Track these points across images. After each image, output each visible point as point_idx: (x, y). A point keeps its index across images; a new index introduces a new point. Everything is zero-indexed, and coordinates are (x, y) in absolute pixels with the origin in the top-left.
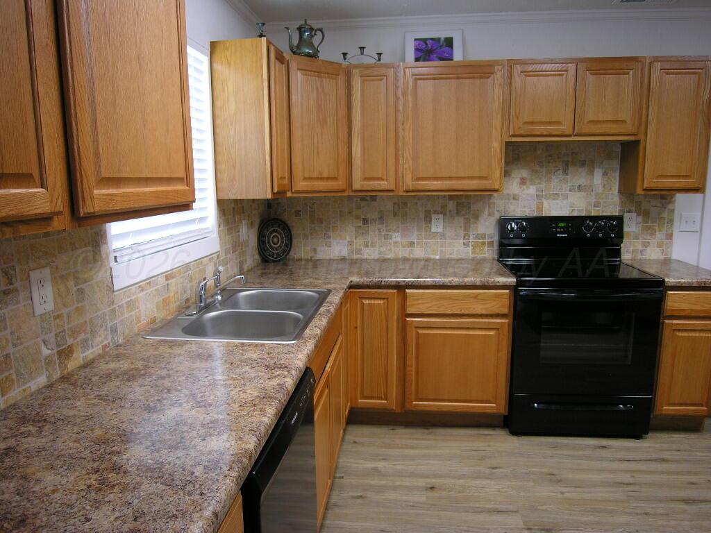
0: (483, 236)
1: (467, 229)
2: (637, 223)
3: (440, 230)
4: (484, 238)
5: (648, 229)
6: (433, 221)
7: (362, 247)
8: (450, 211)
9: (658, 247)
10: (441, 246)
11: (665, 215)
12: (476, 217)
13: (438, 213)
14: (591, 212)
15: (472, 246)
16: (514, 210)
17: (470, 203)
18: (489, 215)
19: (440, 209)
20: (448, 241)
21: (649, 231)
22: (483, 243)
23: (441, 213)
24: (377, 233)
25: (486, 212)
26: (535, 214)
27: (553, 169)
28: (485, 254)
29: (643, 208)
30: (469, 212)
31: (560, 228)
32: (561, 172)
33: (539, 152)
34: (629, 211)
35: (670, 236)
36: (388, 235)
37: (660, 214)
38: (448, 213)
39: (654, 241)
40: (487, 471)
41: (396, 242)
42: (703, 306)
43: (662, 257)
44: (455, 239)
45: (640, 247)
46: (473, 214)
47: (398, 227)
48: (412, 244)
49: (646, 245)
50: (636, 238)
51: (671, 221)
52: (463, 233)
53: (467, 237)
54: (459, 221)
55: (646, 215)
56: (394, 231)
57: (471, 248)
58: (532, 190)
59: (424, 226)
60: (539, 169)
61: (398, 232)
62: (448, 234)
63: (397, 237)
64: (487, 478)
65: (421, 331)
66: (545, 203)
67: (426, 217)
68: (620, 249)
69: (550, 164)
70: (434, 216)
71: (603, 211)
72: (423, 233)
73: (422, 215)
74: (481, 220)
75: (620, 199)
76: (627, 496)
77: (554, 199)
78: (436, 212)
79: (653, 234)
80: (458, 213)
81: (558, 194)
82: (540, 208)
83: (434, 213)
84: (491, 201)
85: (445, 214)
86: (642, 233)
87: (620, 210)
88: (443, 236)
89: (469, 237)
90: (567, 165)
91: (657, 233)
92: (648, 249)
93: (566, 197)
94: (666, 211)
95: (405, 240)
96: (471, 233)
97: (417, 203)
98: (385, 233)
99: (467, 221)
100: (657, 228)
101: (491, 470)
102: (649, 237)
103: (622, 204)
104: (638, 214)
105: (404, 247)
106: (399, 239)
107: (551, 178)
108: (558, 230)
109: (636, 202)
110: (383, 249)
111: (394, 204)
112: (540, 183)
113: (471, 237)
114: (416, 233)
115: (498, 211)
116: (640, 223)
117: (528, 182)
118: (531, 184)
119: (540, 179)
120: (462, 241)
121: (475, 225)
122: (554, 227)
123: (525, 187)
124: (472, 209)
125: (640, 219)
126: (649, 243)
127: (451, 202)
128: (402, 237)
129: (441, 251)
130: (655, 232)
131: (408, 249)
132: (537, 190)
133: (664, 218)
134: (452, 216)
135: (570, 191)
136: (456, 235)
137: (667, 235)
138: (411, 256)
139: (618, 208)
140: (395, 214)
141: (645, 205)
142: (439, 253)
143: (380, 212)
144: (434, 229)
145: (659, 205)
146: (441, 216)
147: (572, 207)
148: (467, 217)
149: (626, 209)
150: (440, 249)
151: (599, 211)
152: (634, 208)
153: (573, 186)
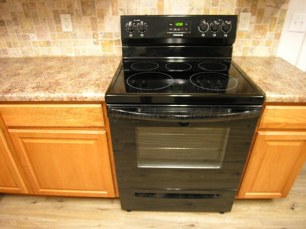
0: (110, 35)
1: (94, 28)
2: (251, 23)
3: (70, 29)
4: (112, 37)
5: (259, 28)
6: (62, 21)
7: (6, 47)
8: (76, 10)
9: (266, 46)
10: (75, 45)
11: (278, 16)
12: (102, 16)
13: (65, 13)
14: (209, 11)
15: (102, 44)
16: (136, 9)
18: (113, 14)
19: (66, 9)
20: (79, 40)
21: (261, 31)
22: (111, 42)
23: (69, 13)
24: (16, 34)
25: (110, 11)
26: (156, 13)
28: (113, 51)
29: (258, 8)
30: (95, 11)
31: (177, 27)
34: (245, 11)
35: (278, 36)
36: (25, 35)
37: (273, 14)
38: (75, 13)
39: (263, 40)
41: (34, 42)
42: (299, 120)
43: (268, 55)
44: (85, 38)
45: (250, 46)
46: (98, 14)
47: (33, 28)
48: (48, 43)
49: (256, 43)
50: (248, 37)
51: (282, 21)
52: (91, 32)
53: (95, 36)
54: (86, 21)
55: (259, 14)
56: (30, 32)
57: (101, 46)
59: (55, 26)
61: (34, 32)
62: (79, 32)
63: (33, 37)
67: (55, 17)
68: (232, 48)
70: (62, 16)
71: (220, 10)
72: (56, 33)
73: (51, 15)
74: (107, 19)
78: (64, 12)
79: (263, 34)
80: (84, 13)
82: (160, 7)
83: (62, 13)
85: (72, 14)
86: (254, 33)
87: (237, 10)
88: (74, 35)
89: (98, 35)
91: (268, 32)
92: (258, 47)
94: (280, 11)
95: (42, 40)
96: (99, 32)
97: (44, 4)
98: (22, 34)
99: (93, 20)
100: (268, 28)
102: (259, 37)
103: (240, 3)
104: (253, 14)
105: (42, 46)
106: (36, 39)
108: (175, 29)
110: (25, 48)
111: (23, 4)
113: (100, 36)
114: (50, 33)
115: (121, 10)
116: (254, 23)
120: (92, 40)
121: (102, 24)
122: (171, 27)
124: (96, 8)
125: (254, 19)
126: (259, 42)
127: (76, 1)
128: (38, 37)
129: (75, 49)
130: (266, 31)
131: (46, 48)
133: (276, 19)
134: (79, 16)
136: (86, 35)
137: (276, 34)
139: (235, 8)
140: (27, 16)
141: (260, 5)
142: (73, 51)
143: (13, 14)
144: (64, 29)
145: (274, 5)
146: (69, 16)
147: (190, 5)
148: (93, 16)
149: (242, 9)
150: (73, 47)
151: (216, 9)
152: (250, 8)
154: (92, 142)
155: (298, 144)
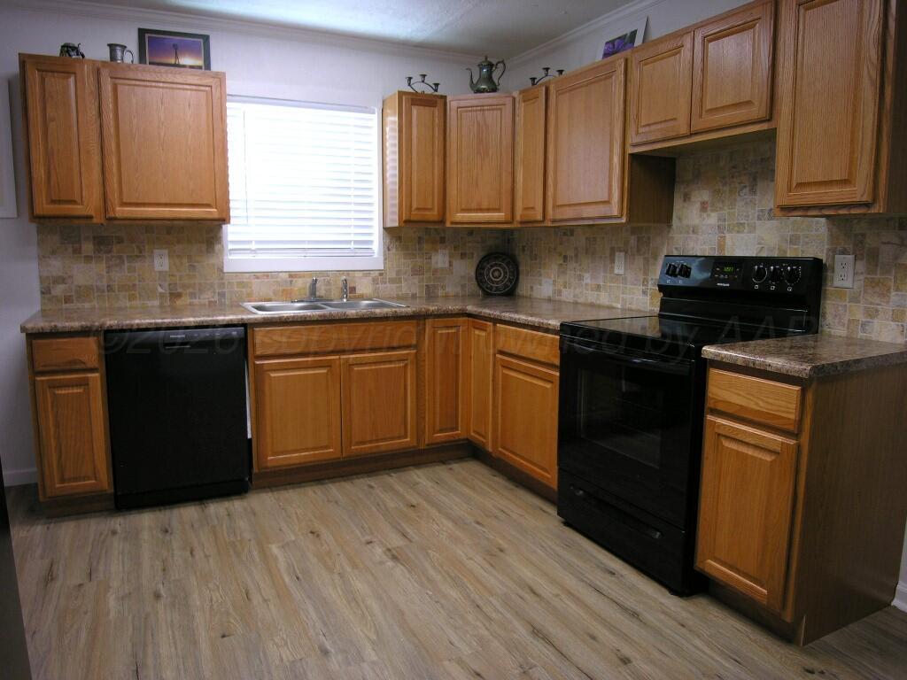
1: (645, 272)
2: (855, 274)
3: (622, 271)
5: (874, 285)
6: (616, 261)
7: (562, 288)
8: (631, 248)
9: (894, 320)
10: (623, 293)
13: (621, 251)
14: (786, 252)
15: (650, 295)
16: (693, 248)
17: (649, 238)
19: (623, 245)
20: (629, 286)
21: (877, 289)
24: (573, 272)
26: (716, 254)
27: (737, 185)
29: (867, 246)
30: (649, 250)
31: (726, 273)
32: (747, 189)
33: (722, 163)
34: (844, 252)
36: (581, 275)
37: (896, 258)
38: (629, 251)
39: (886, 308)
41: (587, 284)
44: (635, 285)
45: (860, 316)
46: (652, 254)
47: (589, 267)
48: (598, 287)
49: (872, 313)
50: (855, 300)
52: (641, 277)
53: (645, 283)
54: (639, 261)
55: (872, 258)
56: (586, 271)
57: (649, 297)
58: (712, 219)
59: (609, 266)
60: (721, 188)
61: (589, 272)
62: (630, 276)
63: (587, 278)
66: (728, 241)
67: (611, 255)
69: (735, 180)
71: (803, 252)
72: (608, 275)
73: (608, 253)
75: (830, 230)
77: (738, 232)
78: (619, 250)
79: (884, 295)
80: (638, 251)
81: (743, 224)
82: (721, 246)
83: (617, 251)
84: (670, 235)
85: (626, 252)
86: (865, 292)
87: (829, 250)
88: (624, 279)
89: (648, 282)
90: (755, 179)
91: (893, 293)
92: (876, 321)
93: (753, 229)
95: (594, 283)
96: (649, 278)
97: (604, 239)
98: (578, 273)
99: (646, 261)
100: (892, 284)
102: (877, 300)
103: (833, 238)
104: (858, 258)
105: (593, 291)
106: (589, 281)
107: (735, 200)
108: (721, 276)
109: (856, 235)
110: (577, 291)
111: (586, 236)
112: (721, 209)
113: (650, 283)
114: (602, 274)
116: (862, 273)
117: (709, 208)
118: (712, 211)
119: (723, 202)
120: (642, 288)
121: (654, 267)
123: (705, 215)
124: (652, 245)
125: (861, 266)
126: (877, 311)
127: (633, 237)
128: (591, 278)
129: (623, 298)
130: (889, 291)
131: (596, 293)
132: (719, 219)
134: (633, 255)
135: (759, 219)
136: (636, 280)
138: (598, 302)
139: (826, 246)
141: (870, 242)
142: (620, 300)
143: (576, 249)
144: (616, 271)
145: (896, 240)
146: (623, 254)
147: (759, 244)
148: (646, 256)
149: (839, 248)
150: (621, 296)
151: (796, 249)
152: (851, 246)
153: (762, 211)
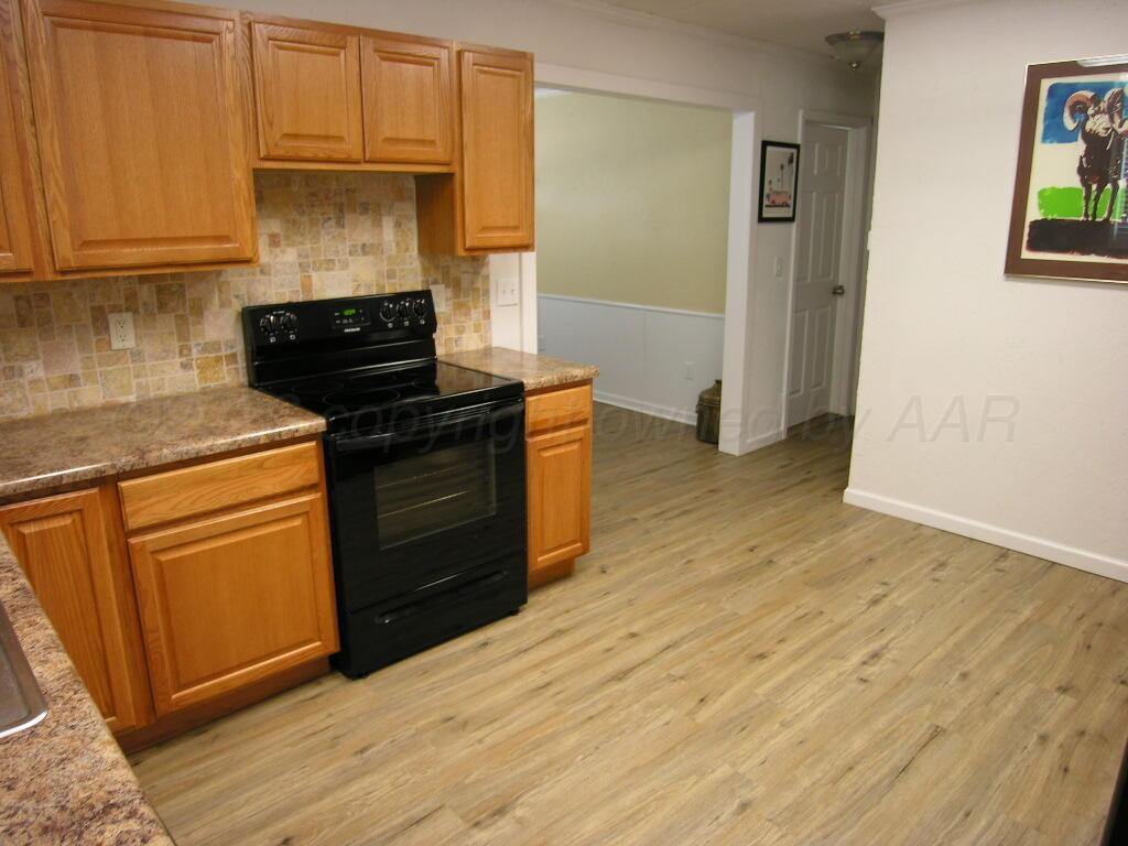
0: (216, 346)
1: (183, 336)
2: (447, 300)
3: (130, 343)
4: (219, 349)
5: (460, 307)
6: (112, 326)
8: (145, 304)
9: (475, 332)
10: (137, 376)
11: (479, 284)
12: (199, 310)
13: (121, 311)
14: (384, 287)
15: (198, 368)
16: (265, 294)
17: (182, 286)
18: (222, 305)
19: (122, 302)
20: (149, 363)
21: (463, 310)
22: (218, 359)
23: (128, 310)
25: (216, 301)
26: (301, 298)
27: (320, 217)
28: (224, 378)
29: (451, 276)
30: (184, 304)
31: (348, 317)
32: (332, 222)
33: (295, 188)
34: (435, 282)
35: (487, 315)
36: (13, 367)
37: (473, 283)
38: (141, 310)
39: (470, 324)
40: (355, 761)
41: (35, 382)
43: (481, 346)
44: (163, 359)
45: (454, 335)
46: (191, 308)
47: (36, 349)
48: (72, 380)
49: (460, 330)
50: (449, 321)
51: (487, 292)
52: (176, 345)
53: (185, 352)
54: (167, 322)
55: (456, 286)
56: (27, 358)
57: (196, 372)
58: (290, 255)
59: (94, 339)
60: (297, 217)
61: (37, 358)
62: (148, 348)
63: (35, 370)
64: (365, 774)
65: (163, 558)
66: (315, 276)
67: (95, 320)
68: (433, 341)
69: (316, 209)
70: (113, 318)
71: (400, 285)
72: (95, 354)
73: (87, 317)
74: (209, 316)
75: (422, 263)
76: (556, 704)
77: (327, 270)
78: (116, 309)
79: (467, 314)
80: (162, 307)
81: (332, 261)
82: (307, 287)
83: (112, 312)
84: (222, 279)
85: (136, 312)
86: (455, 314)
87: (423, 282)
88: (137, 355)
89: (190, 350)
90: (341, 211)
91: (473, 311)
92: (464, 336)
93: (345, 266)
94: (480, 279)
95: (56, 374)
96: (192, 343)
97: (70, 294)
99: (182, 321)
100: (471, 304)
101: (359, 756)
102: (463, 319)
103: (425, 271)
104: (447, 286)
105: (56, 388)
106: (40, 374)
107: (318, 232)
108: (345, 321)
109: (443, 267)
111: (17, 299)
112: (301, 243)
113: (194, 351)
114: (78, 356)
115: (237, 297)
116: (451, 299)
117: (282, 242)
118: (288, 245)
119: (302, 235)
120: (178, 360)
121: (199, 326)
122: (337, 318)
123: (277, 250)
124: (187, 297)
125: (450, 292)
126: (463, 327)
127: (145, 287)
128: (47, 366)
129: (138, 385)
130: (470, 311)
131: (66, 391)
132: (300, 256)
133: (478, 289)
134: (151, 315)
135: (351, 254)
136: (164, 351)
137: (484, 313)
138: (76, 405)
139: (420, 279)
140: (23, 323)
141: (454, 272)
142: (134, 389)
144: (116, 344)
145: (471, 270)
146: (128, 316)
147: (356, 281)
148: (181, 312)
149: (431, 279)
150: (134, 382)
151: (394, 284)
152: (440, 277)
153: (354, 246)
154: (297, 522)
155: (575, 447)
